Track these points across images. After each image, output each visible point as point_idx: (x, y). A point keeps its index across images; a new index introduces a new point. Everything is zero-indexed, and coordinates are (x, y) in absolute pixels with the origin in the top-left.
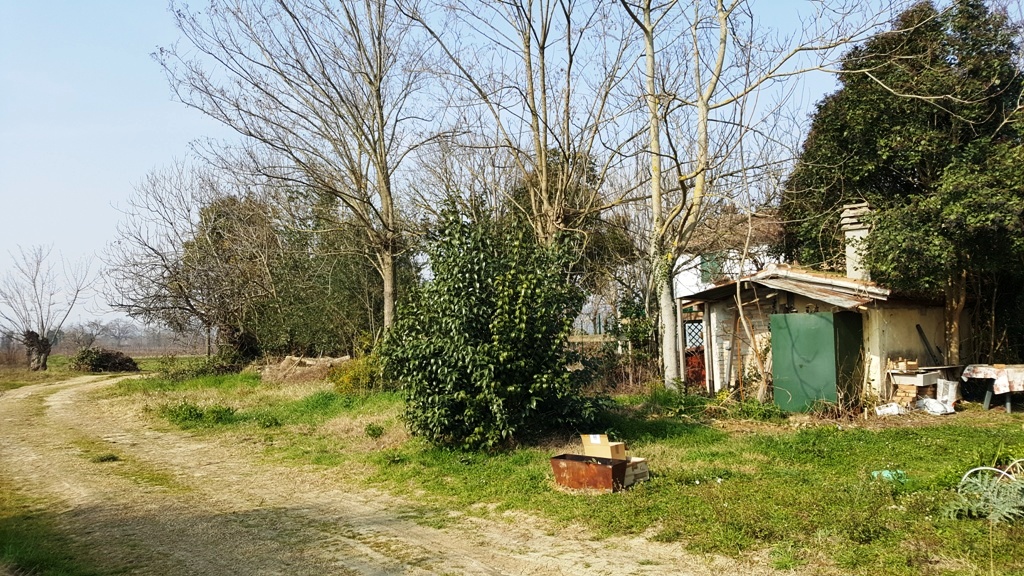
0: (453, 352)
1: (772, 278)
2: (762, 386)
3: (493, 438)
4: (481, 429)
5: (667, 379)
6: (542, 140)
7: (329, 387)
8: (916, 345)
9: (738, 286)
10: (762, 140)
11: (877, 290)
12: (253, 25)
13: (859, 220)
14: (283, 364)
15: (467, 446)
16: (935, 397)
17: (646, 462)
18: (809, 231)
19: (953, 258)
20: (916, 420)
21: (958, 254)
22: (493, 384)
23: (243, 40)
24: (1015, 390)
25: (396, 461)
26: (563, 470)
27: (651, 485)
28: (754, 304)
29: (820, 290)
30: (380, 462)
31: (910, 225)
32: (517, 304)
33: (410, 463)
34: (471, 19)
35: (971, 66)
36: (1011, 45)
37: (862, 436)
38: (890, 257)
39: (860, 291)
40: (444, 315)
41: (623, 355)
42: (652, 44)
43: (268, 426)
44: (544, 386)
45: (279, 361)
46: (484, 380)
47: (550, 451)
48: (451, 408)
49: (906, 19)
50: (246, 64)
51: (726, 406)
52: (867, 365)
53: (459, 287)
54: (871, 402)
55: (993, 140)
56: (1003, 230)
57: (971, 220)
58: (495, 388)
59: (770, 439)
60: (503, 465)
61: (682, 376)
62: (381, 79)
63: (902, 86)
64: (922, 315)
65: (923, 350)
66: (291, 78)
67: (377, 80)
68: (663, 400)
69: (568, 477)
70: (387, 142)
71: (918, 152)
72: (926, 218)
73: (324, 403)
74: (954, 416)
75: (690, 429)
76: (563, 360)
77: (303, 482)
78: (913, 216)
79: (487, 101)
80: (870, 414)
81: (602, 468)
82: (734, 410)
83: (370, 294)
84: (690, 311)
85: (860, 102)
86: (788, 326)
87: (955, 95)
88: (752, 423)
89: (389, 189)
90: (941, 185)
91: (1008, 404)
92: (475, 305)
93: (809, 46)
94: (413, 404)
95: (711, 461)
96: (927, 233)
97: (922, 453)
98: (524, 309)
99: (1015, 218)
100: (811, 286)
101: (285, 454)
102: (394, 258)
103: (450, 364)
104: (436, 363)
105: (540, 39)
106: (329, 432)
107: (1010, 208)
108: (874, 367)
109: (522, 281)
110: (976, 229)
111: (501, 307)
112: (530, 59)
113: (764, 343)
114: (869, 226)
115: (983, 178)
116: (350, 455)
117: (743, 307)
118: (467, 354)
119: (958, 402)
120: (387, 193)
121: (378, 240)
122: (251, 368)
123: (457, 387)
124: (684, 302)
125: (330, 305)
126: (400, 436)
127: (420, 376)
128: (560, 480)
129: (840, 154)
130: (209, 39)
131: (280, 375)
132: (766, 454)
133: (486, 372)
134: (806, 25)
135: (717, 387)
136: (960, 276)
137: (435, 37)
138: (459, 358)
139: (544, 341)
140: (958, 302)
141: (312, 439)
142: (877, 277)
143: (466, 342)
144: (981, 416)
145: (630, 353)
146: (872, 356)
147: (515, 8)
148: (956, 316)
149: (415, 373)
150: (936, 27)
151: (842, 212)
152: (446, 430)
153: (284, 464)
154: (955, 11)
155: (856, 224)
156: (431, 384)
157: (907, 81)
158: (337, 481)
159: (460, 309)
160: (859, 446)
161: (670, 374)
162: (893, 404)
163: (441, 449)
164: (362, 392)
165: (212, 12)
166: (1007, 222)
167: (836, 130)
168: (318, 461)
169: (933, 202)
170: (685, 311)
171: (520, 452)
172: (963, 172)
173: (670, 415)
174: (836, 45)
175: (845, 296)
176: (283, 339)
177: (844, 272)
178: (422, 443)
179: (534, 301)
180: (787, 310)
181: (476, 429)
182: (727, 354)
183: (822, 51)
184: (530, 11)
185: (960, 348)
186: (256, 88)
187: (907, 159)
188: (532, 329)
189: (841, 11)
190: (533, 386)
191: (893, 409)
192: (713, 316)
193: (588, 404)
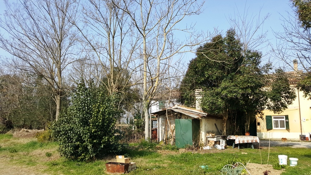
0: (76, 129)
1: (176, 109)
2: (172, 140)
3: (88, 157)
4: (84, 154)
5: (146, 138)
6: (112, 64)
7: (35, 139)
8: (214, 129)
9: (167, 110)
10: (175, 70)
11: (204, 113)
12: (20, 21)
13: (200, 94)
14: (21, 131)
15: (79, 160)
16: (220, 145)
17: (135, 164)
18: (186, 96)
19: (224, 105)
20: (214, 151)
21: (226, 104)
22: (89, 140)
23: (16, 25)
24: (240, 143)
25: (55, 164)
26: (109, 167)
27: (136, 171)
28: (171, 116)
29: (189, 113)
30: (49, 165)
31: (213, 96)
32: (99, 114)
33: (59, 165)
34: (92, 26)
35: (230, 54)
36: (241, 49)
37: (198, 155)
38: (207, 104)
39: (199, 113)
40: (75, 117)
41: (134, 130)
42: (145, 40)
43: (12, 152)
44: (106, 140)
45: (20, 130)
46: (86, 138)
47: (107, 161)
48: (74, 147)
49: (214, 39)
50: (16, 33)
51: (162, 146)
52: (201, 135)
53: (80, 108)
54: (202, 145)
55: (235, 74)
56: (237, 98)
57: (229, 95)
58: (89, 141)
59: (173, 156)
60: (91, 166)
61: (150, 137)
62: (61, 41)
63: (212, 58)
64: (216, 121)
65: (216, 131)
66: (31, 38)
67: (60, 41)
68: (144, 144)
69: (111, 169)
70: (61, 61)
71: (215, 76)
72: (218, 94)
73: (33, 145)
74: (224, 150)
75: (150, 153)
76: (113, 132)
77: (22, 171)
78: (213, 93)
79: (95, 51)
80: (201, 149)
81: (121, 166)
82: (164, 147)
83: (52, 109)
84: (154, 117)
85: (201, 61)
86: (180, 123)
87: (226, 61)
88: (169, 151)
89: (61, 75)
90: (221, 85)
91: (239, 147)
92: (85, 114)
93: (188, 45)
94: (61, 146)
95: (155, 163)
96: (217, 98)
97: (214, 160)
98: (101, 116)
99: (240, 95)
100: (186, 111)
101: (17, 162)
102: (61, 98)
103: (75, 133)
104: (70, 132)
105: (113, 35)
106: (34, 155)
107: (239, 92)
108: (203, 135)
109: (101, 107)
110: (230, 98)
111: (94, 115)
112: (110, 40)
113: (173, 127)
114: (202, 95)
115: (232, 84)
116: (40, 162)
117: (168, 117)
118: (81, 130)
119: (226, 146)
120: (60, 77)
121: (56, 92)
122: (10, 132)
123: (77, 141)
124: (152, 115)
125: (38, 112)
126: (57, 157)
127: (65, 137)
128: (108, 170)
129: (195, 75)
130: (4, 23)
131: (20, 135)
132: (171, 161)
133: (87, 136)
134: (188, 39)
135: (160, 140)
136: (226, 110)
137: (80, 30)
138: (78, 131)
139: (107, 126)
140: (226, 118)
141: (27, 157)
142: (204, 110)
143: (81, 126)
144: (232, 150)
145: (136, 130)
146: (202, 132)
147: (106, 25)
148: (225, 122)
149: (63, 136)
150: (222, 42)
151: (195, 91)
152: (72, 155)
153: (16, 165)
154: (227, 38)
155: (199, 95)
156: (68, 140)
157: (213, 56)
158: (34, 171)
159: (80, 115)
160: (197, 158)
161: (147, 136)
162: (208, 146)
163: (70, 161)
164: (46, 142)
165: (6, 15)
166: (238, 96)
167: (194, 68)
168: (28, 164)
169: (219, 90)
170: (152, 117)
171: (97, 162)
172: (227, 82)
173: (145, 149)
174: (195, 45)
175: (195, 115)
176: (21, 123)
177: (195, 108)
178: (64, 158)
179: (105, 113)
180: (180, 118)
181: (83, 154)
182: (163, 130)
183: (191, 47)
184: (110, 26)
185: (227, 131)
186: (19, 41)
187: (212, 78)
188: (104, 122)
189: (197, 36)
190: (102, 140)
191: (208, 148)
192: (160, 119)
193: (120, 146)
